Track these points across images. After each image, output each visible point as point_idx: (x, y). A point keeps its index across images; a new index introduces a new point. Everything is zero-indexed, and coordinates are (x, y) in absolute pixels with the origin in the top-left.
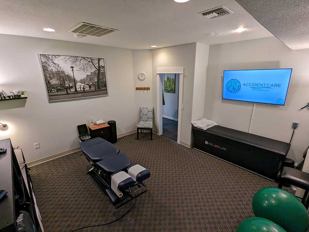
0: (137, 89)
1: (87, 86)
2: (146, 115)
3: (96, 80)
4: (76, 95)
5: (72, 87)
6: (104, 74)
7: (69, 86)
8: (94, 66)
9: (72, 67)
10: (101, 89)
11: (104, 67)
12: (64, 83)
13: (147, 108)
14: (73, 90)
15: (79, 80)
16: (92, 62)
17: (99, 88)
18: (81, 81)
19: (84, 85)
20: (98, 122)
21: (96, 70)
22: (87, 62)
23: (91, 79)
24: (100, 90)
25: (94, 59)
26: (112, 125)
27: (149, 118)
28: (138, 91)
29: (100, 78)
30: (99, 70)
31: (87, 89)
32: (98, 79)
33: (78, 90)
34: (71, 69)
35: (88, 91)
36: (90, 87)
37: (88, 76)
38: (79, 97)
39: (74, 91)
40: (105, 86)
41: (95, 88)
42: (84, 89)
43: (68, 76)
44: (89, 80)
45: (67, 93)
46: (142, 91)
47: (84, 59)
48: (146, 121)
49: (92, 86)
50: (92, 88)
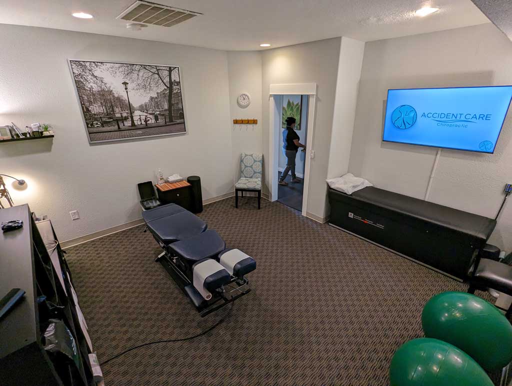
0: (236, 122)
1: (151, 116)
2: (251, 167)
3: (166, 107)
4: (133, 132)
5: (126, 118)
6: (179, 95)
7: (122, 117)
8: (163, 81)
9: (125, 83)
10: (175, 123)
11: (178, 83)
12: (113, 111)
13: (252, 155)
14: (128, 123)
15: (138, 106)
16: (158, 74)
17: (171, 121)
18: (142, 108)
19: (146, 114)
20: (171, 179)
21: (166, 88)
22: (150, 74)
23: (157, 105)
24: (172, 123)
25: (161, 68)
26: (195, 183)
27: (255, 173)
28: (237, 126)
29: (173, 102)
30: (171, 88)
31: (152, 121)
32: (170, 105)
33: (136, 124)
34: (123, 87)
35: (153, 126)
36: (156, 118)
37: (152, 98)
38: (139, 135)
39: (130, 125)
40: (182, 116)
41: (165, 120)
42: (146, 121)
43: (119, 99)
44: (155, 107)
45: (119, 129)
46: (244, 126)
47: (145, 68)
48: (251, 177)
49: (159, 116)
50: (159, 120)
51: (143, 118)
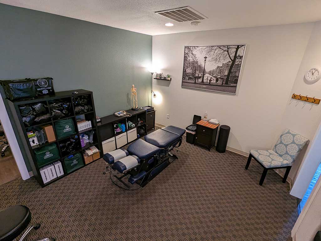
0: (294, 97)
1: (214, 78)
2: (286, 146)
3: (226, 74)
4: (201, 86)
5: (200, 77)
6: (239, 66)
7: (198, 76)
8: (229, 56)
9: (206, 58)
10: (229, 85)
11: (241, 57)
12: (195, 72)
13: (294, 136)
14: (200, 80)
15: (208, 71)
16: (228, 51)
17: (227, 83)
18: (210, 73)
19: (212, 77)
20: (212, 121)
21: (230, 60)
22: (223, 51)
23: (220, 72)
24: (227, 85)
25: (231, 47)
26: (225, 131)
27: (287, 153)
28: (295, 101)
29: (232, 71)
30: (234, 61)
31: (214, 81)
32: (230, 72)
33: (204, 81)
34: (204, 59)
35: (213, 84)
36: (217, 80)
37: (218, 67)
38: (204, 88)
39: (201, 81)
40: (236, 82)
41: (223, 83)
42: (210, 81)
43: (200, 66)
44: (218, 73)
45: (195, 83)
46: (301, 103)
47: (220, 48)
48: (281, 156)
49: (219, 79)
50: (219, 81)
51: (209, 78)
